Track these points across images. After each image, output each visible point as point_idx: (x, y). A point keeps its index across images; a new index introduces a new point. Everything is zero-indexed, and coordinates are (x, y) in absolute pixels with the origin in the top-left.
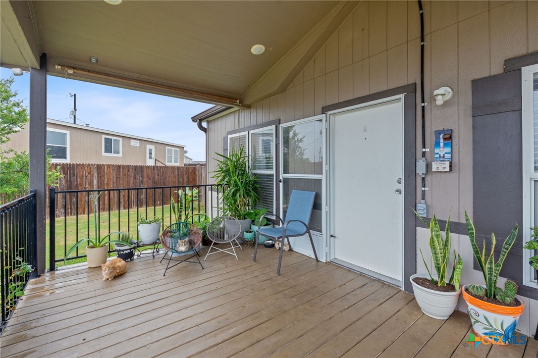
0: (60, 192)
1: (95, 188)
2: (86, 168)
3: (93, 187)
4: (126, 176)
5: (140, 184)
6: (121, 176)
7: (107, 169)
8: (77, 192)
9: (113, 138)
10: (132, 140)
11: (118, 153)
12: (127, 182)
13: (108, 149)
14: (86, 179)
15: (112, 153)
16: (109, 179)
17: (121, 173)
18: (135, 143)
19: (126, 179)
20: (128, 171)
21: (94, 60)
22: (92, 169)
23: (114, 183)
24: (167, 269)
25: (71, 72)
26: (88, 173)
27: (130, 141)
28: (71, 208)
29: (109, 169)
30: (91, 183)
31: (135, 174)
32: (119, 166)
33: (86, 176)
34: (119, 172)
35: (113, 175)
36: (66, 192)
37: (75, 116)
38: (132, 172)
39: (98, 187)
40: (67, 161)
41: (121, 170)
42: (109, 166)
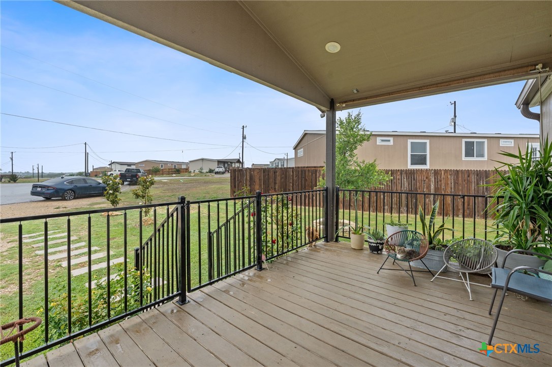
0: (403, 193)
1: (432, 192)
2: (424, 173)
3: (430, 191)
4: (466, 181)
5: (483, 192)
6: (460, 181)
7: (444, 174)
8: (416, 194)
9: (475, 140)
10: (501, 140)
11: (482, 156)
12: (467, 189)
13: (469, 153)
14: (424, 183)
15: (474, 157)
16: (446, 184)
17: (460, 178)
18: (507, 143)
19: (466, 185)
20: (469, 176)
21: (355, 91)
22: (429, 174)
23: (451, 188)
24: (381, 269)
25: (344, 105)
26: (426, 178)
27: (500, 141)
28: (412, 208)
29: (446, 174)
30: (429, 187)
31: (477, 180)
32: (457, 171)
33: (424, 181)
34: (458, 177)
35: (451, 179)
36: (408, 193)
37: (455, 123)
38: (473, 178)
39: (435, 191)
40: (427, 167)
41: (460, 175)
42: (446, 171)
